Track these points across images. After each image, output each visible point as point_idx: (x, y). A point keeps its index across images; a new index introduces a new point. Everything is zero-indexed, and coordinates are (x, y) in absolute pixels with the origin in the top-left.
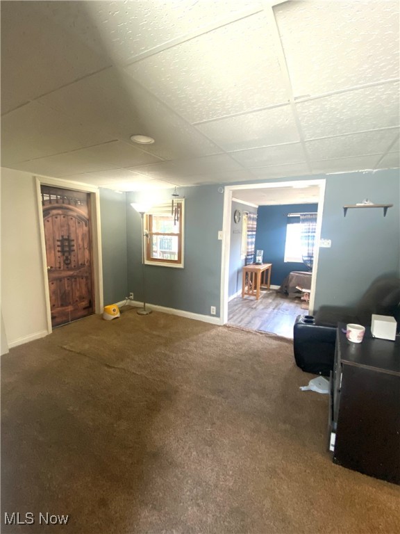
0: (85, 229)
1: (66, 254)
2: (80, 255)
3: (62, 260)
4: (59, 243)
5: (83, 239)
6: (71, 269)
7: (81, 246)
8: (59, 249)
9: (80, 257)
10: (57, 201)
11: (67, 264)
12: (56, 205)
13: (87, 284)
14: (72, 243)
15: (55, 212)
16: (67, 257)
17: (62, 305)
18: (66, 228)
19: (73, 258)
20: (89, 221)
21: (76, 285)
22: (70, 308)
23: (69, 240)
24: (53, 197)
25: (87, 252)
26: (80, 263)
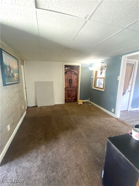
0: (76, 77)
1: (70, 84)
2: (74, 84)
3: (69, 85)
4: (69, 81)
5: (75, 80)
6: (71, 88)
7: (75, 82)
8: (69, 82)
9: (74, 85)
10: (69, 69)
11: (70, 86)
12: (69, 70)
13: (75, 93)
14: (72, 81)
15: (68, 72)
16: (70, 85)
17: (68, 97)
18: (71, 76)
19: (72, 85)
20: (77, 75)
21: (72, 92)
22: (70, 99)
23: (71, 80)
24: (68, 68)
25: (76, 83)
26: (74, 86)
